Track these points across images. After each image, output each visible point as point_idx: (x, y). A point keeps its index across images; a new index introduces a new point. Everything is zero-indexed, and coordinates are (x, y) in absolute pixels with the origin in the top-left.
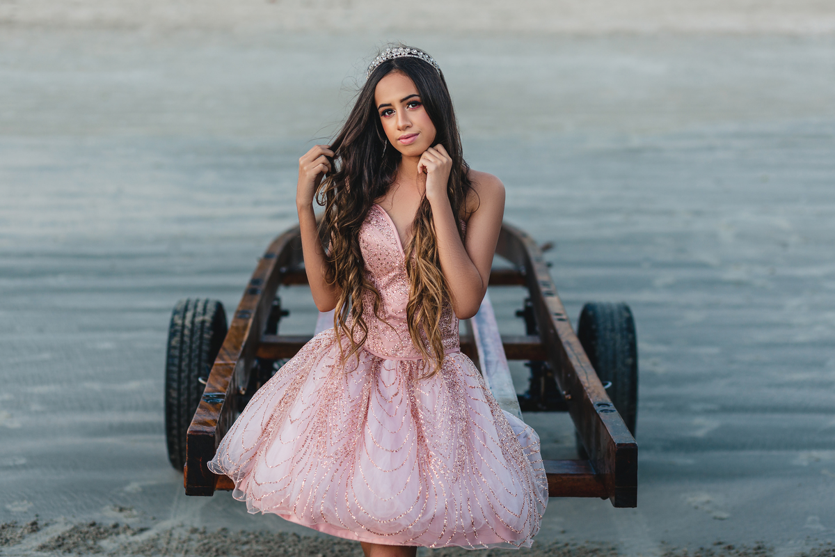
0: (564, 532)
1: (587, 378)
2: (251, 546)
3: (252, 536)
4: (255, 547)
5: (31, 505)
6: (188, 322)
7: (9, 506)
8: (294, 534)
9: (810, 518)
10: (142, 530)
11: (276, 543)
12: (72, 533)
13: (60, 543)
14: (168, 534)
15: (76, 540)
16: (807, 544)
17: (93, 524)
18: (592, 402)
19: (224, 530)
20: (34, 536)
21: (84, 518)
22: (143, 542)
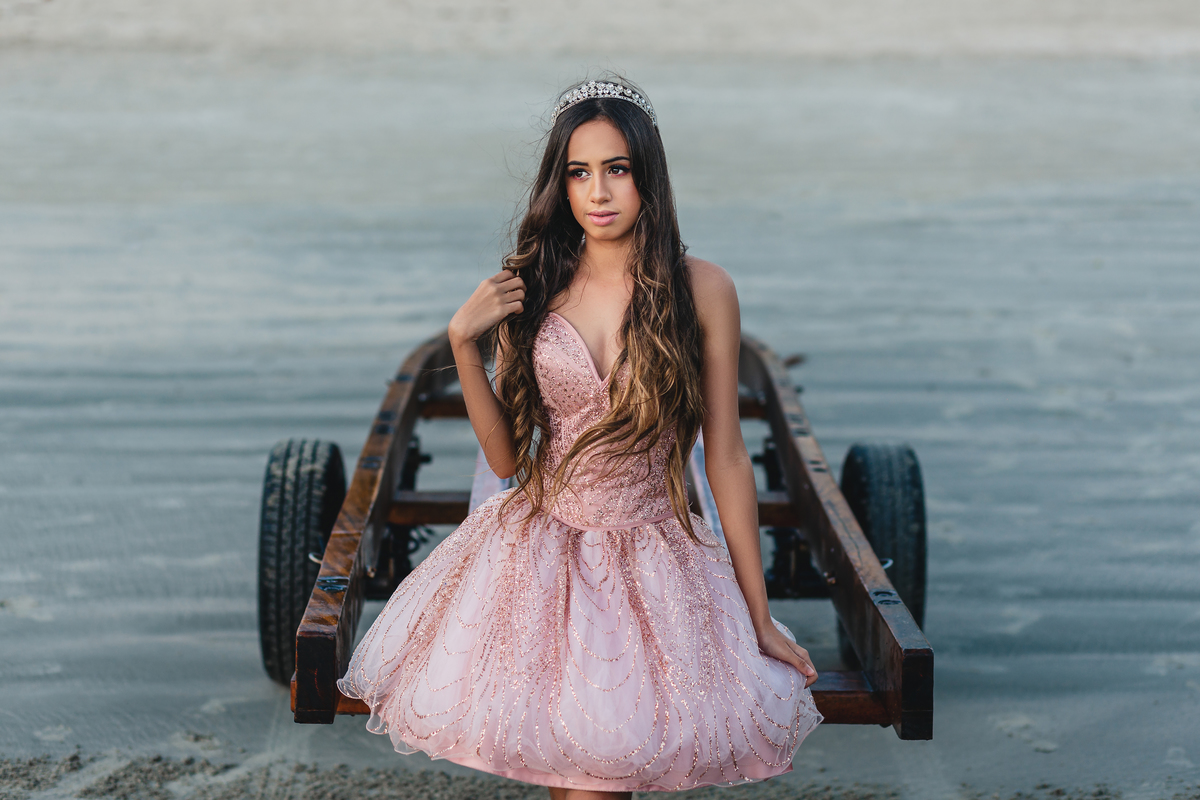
0: (823, 770)
1: (859, 556)
2: (382, 789)
3: (382, 777)
4: (388, 791)
5: (69, 731)
6: (290, 473)
7: (38, 734)
8: (443, 774)
9: (1171, 751)
10: (227, 768)
11: (417, 786)
12: (128, 771)
13: (112, 786)
14: (264, 773)
15: (134, 783)
16: (1168, 788)
17: (158, 759)
18: (867, 590)
19: (343, 767)
20: (74, 775)
21: (145, 750)
22: (228, 785)
